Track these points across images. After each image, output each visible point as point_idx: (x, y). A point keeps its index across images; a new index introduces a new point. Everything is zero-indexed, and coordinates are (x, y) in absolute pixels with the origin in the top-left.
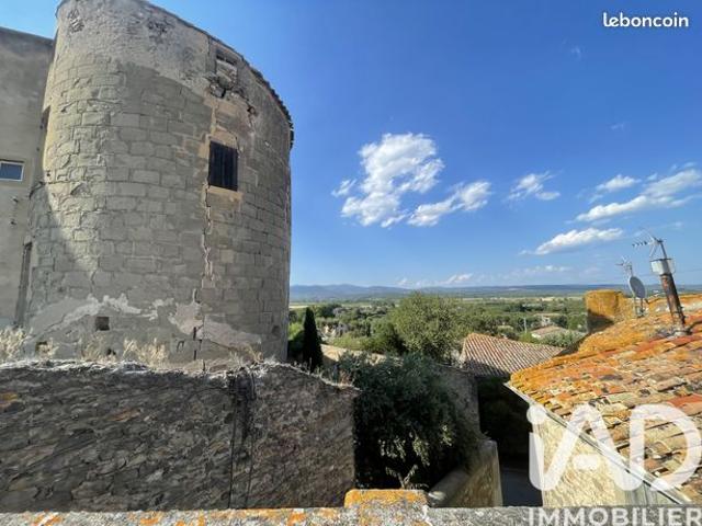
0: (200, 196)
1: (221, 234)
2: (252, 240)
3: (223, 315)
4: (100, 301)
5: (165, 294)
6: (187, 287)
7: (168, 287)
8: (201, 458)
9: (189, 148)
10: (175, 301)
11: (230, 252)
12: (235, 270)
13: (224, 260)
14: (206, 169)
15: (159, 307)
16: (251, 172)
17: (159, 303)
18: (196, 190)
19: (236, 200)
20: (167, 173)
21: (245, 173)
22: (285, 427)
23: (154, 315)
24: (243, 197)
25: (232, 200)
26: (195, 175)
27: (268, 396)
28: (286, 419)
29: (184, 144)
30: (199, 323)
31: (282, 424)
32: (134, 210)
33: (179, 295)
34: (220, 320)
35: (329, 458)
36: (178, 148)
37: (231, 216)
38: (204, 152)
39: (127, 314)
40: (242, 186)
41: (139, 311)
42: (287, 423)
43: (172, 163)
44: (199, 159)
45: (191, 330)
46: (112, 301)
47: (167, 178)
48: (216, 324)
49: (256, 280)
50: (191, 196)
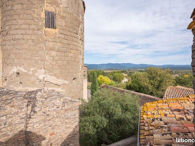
0: (42, 32)
1: (50, 45)
2: (63, 47)
3: (53, 74)
4: (17, 68)
5: (34, 66)
6: (40, 64)
7: (35, 64)
8: (18, 115)
9: (37, 14)
10: (37, 68)
11: (55, 52)
12: (57, 58)
13: (52, 55)
14: (44, 22)
15: (32, 70)
16: (62, 21)
17: (32, 69)
18: (41, 30)
19: (56, 32)
20: (31, 25)
21: (59, 22)
22: (49, 111)
23: (31, 73)
24: (59, 31)
25: (54, 33)
26: (40, 24)
27: (42, 100)
28: (49, 108)
29: (36, 13)
30: (45, 76)
31: (48, 110)
32: (22, 39)
33: (38, 67)
34: (52, 75)
35: (68, 123)
36: (34, 15)
37: (54, 39)
38: (43, 15)
39: (24, 72)
40: (58, 27)
41: (27, 71)
42: (50, 110)
43: (32, 21)
44: (42, 18)
45: (43, 78)
46: (20, 68)
47: (31, 27)
48: (51, 76)
49: (65, 62)
50: (39, 32)
